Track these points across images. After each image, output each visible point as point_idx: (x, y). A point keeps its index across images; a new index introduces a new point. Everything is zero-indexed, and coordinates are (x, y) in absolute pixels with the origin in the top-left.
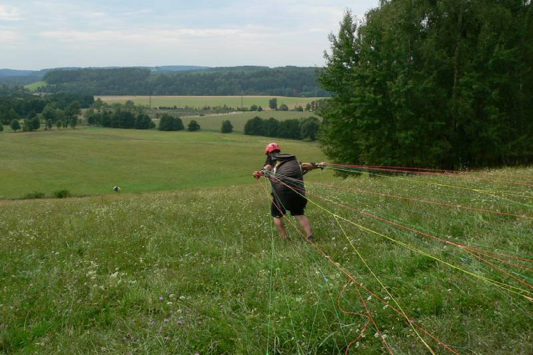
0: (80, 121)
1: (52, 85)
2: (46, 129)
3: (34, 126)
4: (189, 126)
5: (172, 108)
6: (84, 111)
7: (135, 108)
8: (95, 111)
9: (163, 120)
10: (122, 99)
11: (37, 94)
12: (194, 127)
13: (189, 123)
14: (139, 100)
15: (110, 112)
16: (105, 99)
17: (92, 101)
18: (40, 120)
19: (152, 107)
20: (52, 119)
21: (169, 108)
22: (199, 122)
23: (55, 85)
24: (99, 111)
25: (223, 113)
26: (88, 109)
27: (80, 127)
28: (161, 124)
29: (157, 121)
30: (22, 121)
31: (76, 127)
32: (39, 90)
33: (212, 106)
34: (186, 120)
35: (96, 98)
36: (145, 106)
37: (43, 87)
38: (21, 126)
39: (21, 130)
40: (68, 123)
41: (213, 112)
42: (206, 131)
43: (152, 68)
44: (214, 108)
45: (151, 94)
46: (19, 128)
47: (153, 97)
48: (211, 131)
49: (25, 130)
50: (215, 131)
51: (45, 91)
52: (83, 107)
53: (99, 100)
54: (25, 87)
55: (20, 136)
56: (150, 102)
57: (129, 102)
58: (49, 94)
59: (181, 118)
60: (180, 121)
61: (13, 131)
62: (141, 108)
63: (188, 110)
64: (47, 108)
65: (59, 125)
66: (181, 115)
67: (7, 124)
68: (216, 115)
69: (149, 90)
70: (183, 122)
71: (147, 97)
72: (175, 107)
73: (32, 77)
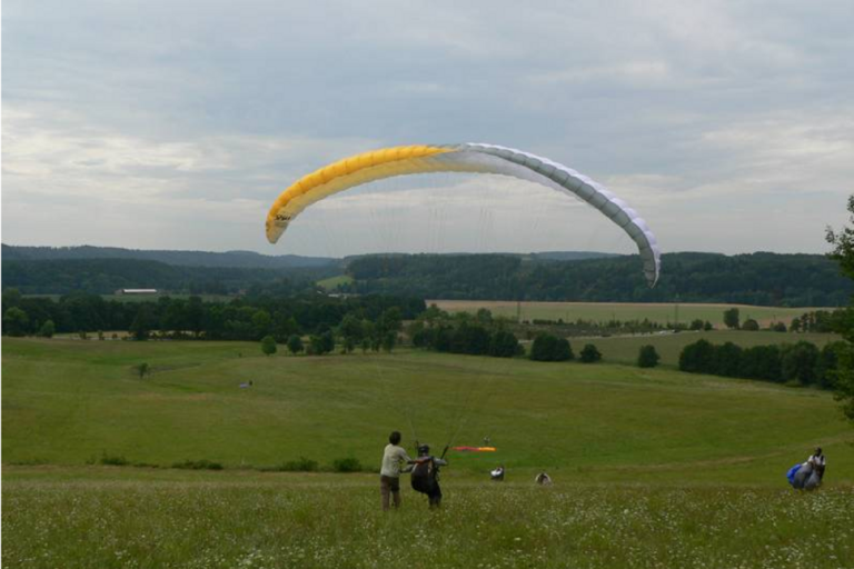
0: (401, 340)
1: (360, 281)
2: (343, 353)
3: (324, 347)
4: (582, 353)
5: (555, 323)
6: (406, 323)
7: (492, 321)
8: (426, 324)
9: (538, 342)
10: (472, 307)
11: (336, 296)
12: (591, 356)
13: (582, 348)
14: (500, 309)
15: (450, 327)
16: (443, 305)
17: (423, 307)
18: (336, 338)
19: (521, 321)
20: (355, 337)
21: (549, 323)
22: (599, 348)
23: (365, 282)
24: (432, 325)
25: (643, 332)
26: (415, 322)
27: (398, 350)
28: (535, 349)
29: (527, 344)
30: (306, 338)
31: (393, 351)
32: (340, 289)
33: (623, 319)
34: (578, 344)
35: (429, 304)
36: (510, 318)
37: (346, 284)
38: (305, 345)
39: (305, 352)
40: (380, 342)
41: (624, 331)
42: (611, 362)
43: (524, 255)
44: (627, 324)
45: (520, 299)
46: (302, 349)
47: (523, 304)
48: (621, 363)
49: (310, 353)
50: (628, 364)
51: (349, 291)
52: (406, 318)
53: (434, 306)
54: (319, 284)
55: (300, 362)
56: (519, 312)
57: (482, 311)
58: (356, 295)
59: (569, 339)
60: (566, 344)
61: (291, 353)
62: (501, 321)
63: (583, 327)
64: (348, 318)
65: (365, 346)
66: (569, 334)
67: (282, 341)
68: (630, 335)
69: (517, 293)
70: (572, 346)
71: (514, 304)
72: (560, 320)
73: (331, 267)
